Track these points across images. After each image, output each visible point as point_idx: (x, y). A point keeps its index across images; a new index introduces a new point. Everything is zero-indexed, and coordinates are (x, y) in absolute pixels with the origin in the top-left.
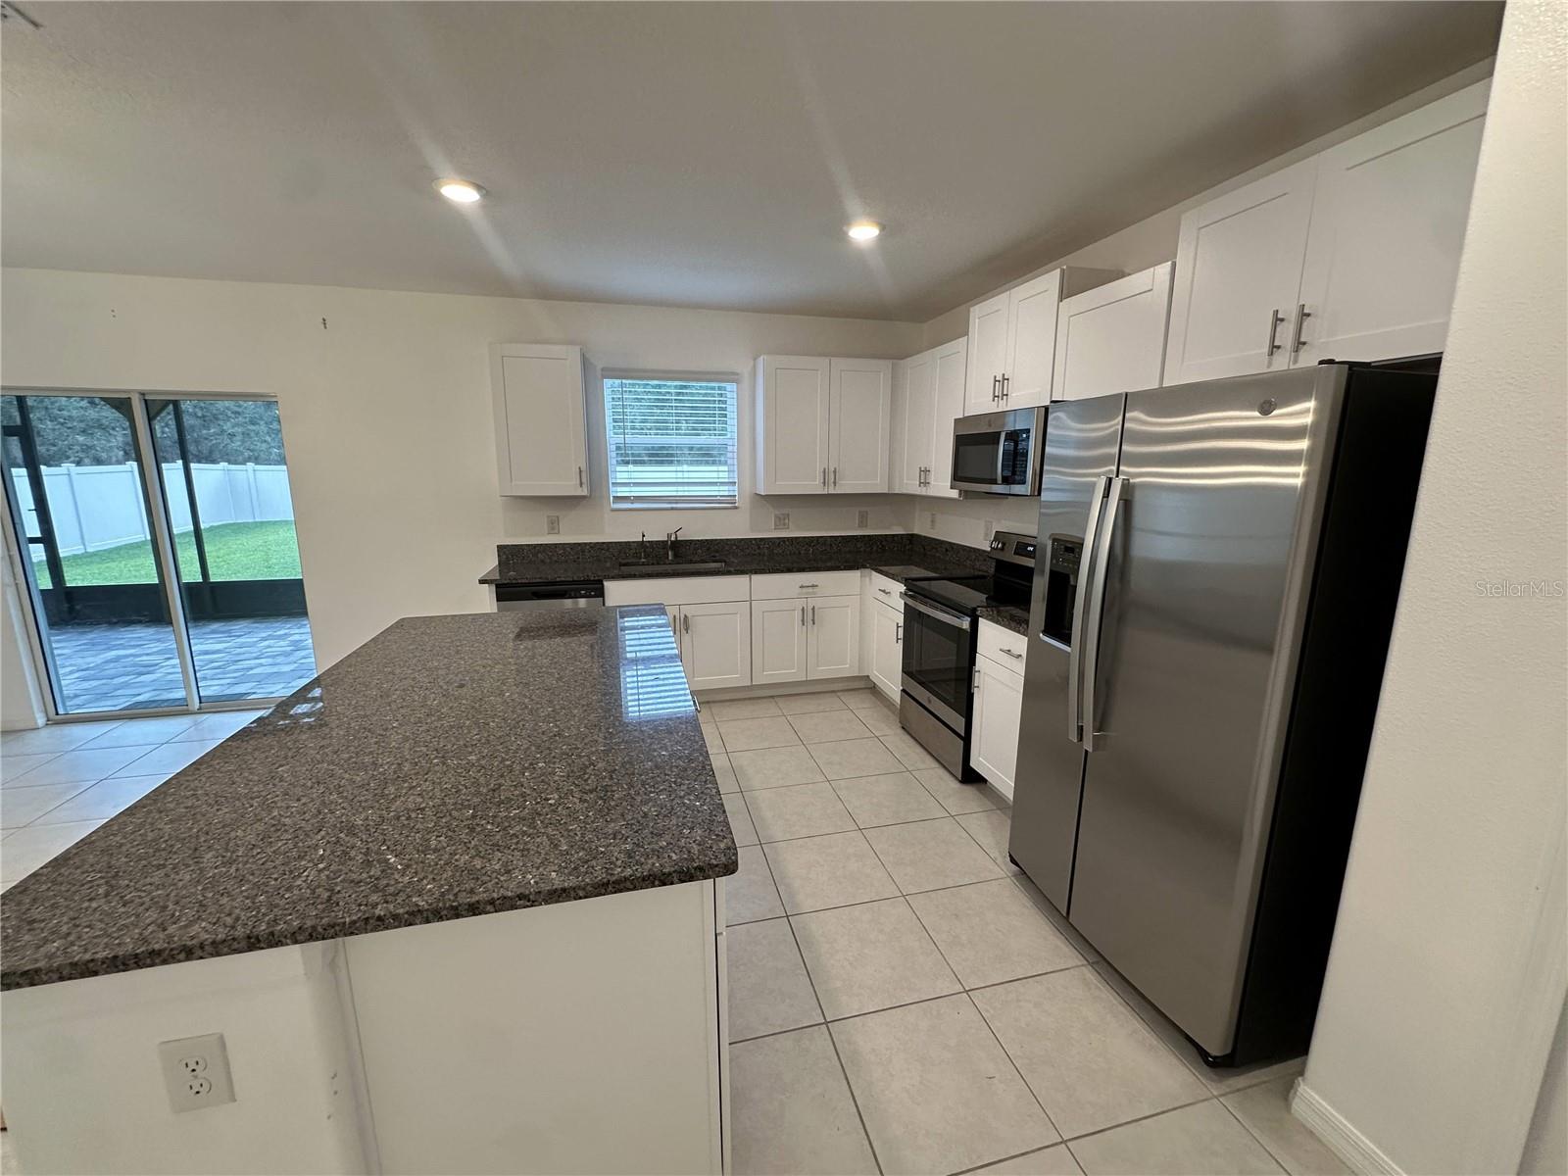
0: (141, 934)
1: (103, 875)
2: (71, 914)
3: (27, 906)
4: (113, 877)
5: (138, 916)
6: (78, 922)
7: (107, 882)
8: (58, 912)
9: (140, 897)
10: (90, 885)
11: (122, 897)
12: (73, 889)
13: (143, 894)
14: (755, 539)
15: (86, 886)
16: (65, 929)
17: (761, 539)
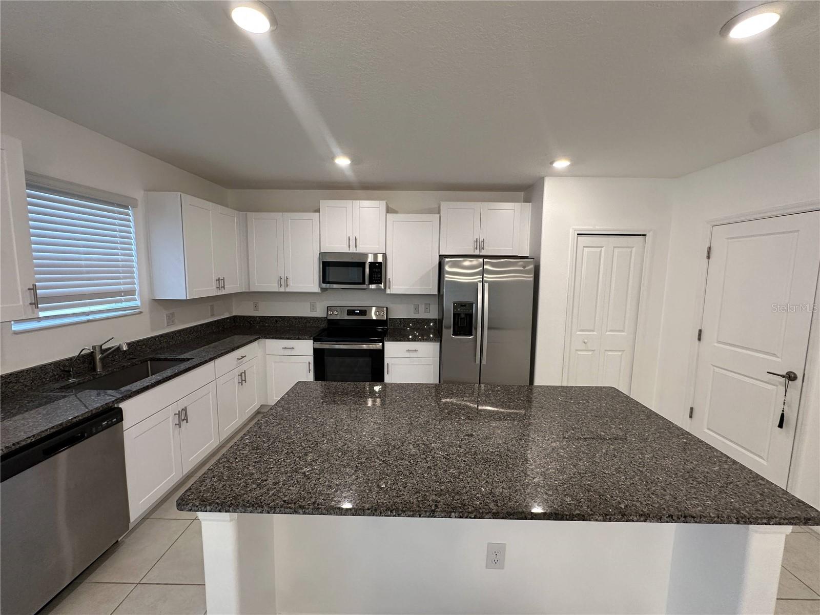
0: (733, 465)
1: (725, 491)
2: (747, 487)
3: (760, 502)
4: (723, 487)
5: (729, 469)
6: (747, 482)
7: (727, 487)
8: (751, 491)
9: (722, 474)
10: (733, 491)
11: (728, 478)
12: (740, 495)
13: (721, 474)
14: (158, 336)
15: (735, 492)
16: (753, 483)
17: (162, 336)
